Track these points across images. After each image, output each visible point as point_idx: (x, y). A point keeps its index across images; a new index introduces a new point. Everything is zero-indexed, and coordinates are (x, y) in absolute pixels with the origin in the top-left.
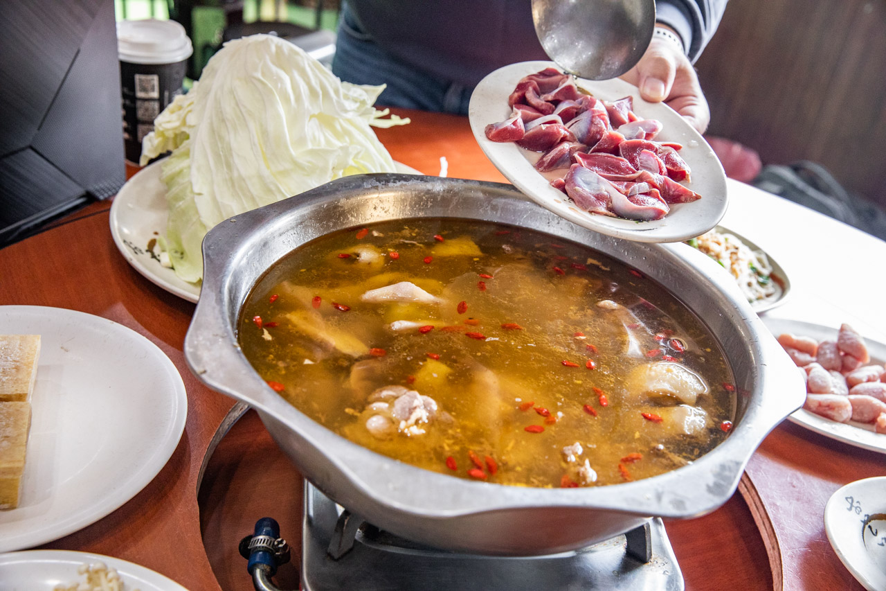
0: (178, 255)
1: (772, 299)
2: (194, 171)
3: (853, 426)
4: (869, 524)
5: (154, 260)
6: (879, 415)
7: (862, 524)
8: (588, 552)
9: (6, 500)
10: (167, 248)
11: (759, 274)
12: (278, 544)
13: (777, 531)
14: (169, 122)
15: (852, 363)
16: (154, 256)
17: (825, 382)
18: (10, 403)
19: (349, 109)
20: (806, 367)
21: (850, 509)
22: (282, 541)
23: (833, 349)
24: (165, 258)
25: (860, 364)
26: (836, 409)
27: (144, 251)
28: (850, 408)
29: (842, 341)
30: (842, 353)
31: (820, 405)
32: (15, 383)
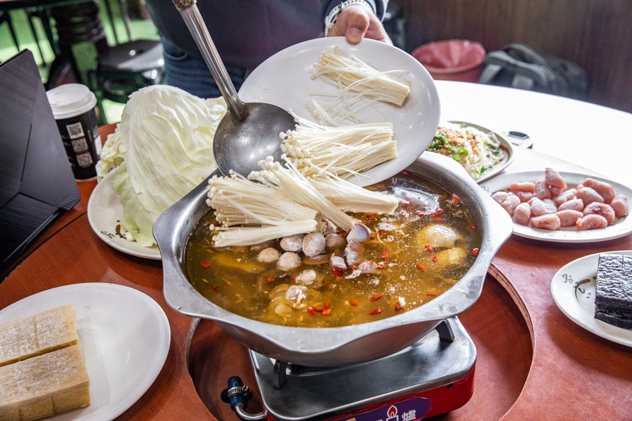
0: (136, 231)
1: (503, 162)
2: (133, 180)
3: (562, 230)
4: (579, 287)
5: (122, 238)
6: (577, 220)
7: (574, 288)
8: (418, 345)
9: (84, 402)
10: (128, 229)
11: (493, 148)
12: (244, 389)
13: (527, 305)
14: (109, 153)
15: (557, 191)
16: (122, 237)
17: (541, 208)
18: (69, 347)
19: (215, 119)
20: (529, 201)
21: (566, 282)
22: (246, 387)
23: (544, 186)
24: (129, 236)
25: (562, 190)
26: (550, 223)
27: (115, 235)
28: (559, 220)
29: (548, 179)
30: (550, 187)
31: (540, 223)
32: (68, 335)
